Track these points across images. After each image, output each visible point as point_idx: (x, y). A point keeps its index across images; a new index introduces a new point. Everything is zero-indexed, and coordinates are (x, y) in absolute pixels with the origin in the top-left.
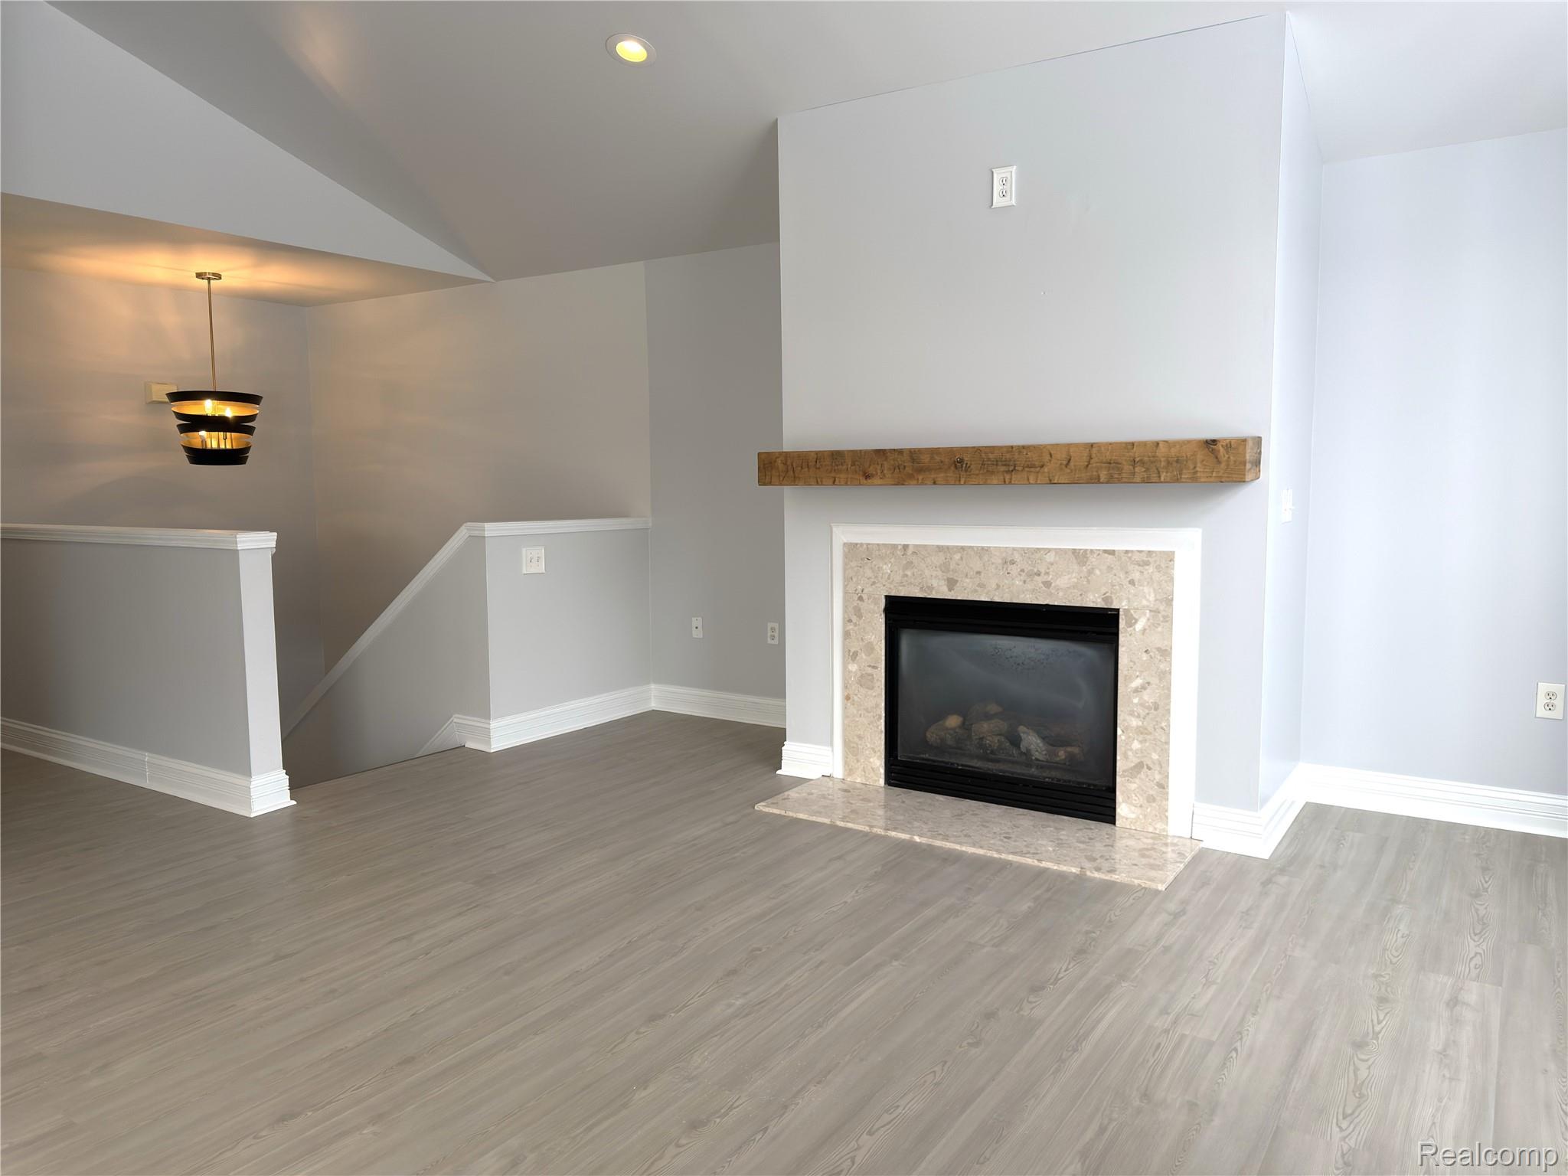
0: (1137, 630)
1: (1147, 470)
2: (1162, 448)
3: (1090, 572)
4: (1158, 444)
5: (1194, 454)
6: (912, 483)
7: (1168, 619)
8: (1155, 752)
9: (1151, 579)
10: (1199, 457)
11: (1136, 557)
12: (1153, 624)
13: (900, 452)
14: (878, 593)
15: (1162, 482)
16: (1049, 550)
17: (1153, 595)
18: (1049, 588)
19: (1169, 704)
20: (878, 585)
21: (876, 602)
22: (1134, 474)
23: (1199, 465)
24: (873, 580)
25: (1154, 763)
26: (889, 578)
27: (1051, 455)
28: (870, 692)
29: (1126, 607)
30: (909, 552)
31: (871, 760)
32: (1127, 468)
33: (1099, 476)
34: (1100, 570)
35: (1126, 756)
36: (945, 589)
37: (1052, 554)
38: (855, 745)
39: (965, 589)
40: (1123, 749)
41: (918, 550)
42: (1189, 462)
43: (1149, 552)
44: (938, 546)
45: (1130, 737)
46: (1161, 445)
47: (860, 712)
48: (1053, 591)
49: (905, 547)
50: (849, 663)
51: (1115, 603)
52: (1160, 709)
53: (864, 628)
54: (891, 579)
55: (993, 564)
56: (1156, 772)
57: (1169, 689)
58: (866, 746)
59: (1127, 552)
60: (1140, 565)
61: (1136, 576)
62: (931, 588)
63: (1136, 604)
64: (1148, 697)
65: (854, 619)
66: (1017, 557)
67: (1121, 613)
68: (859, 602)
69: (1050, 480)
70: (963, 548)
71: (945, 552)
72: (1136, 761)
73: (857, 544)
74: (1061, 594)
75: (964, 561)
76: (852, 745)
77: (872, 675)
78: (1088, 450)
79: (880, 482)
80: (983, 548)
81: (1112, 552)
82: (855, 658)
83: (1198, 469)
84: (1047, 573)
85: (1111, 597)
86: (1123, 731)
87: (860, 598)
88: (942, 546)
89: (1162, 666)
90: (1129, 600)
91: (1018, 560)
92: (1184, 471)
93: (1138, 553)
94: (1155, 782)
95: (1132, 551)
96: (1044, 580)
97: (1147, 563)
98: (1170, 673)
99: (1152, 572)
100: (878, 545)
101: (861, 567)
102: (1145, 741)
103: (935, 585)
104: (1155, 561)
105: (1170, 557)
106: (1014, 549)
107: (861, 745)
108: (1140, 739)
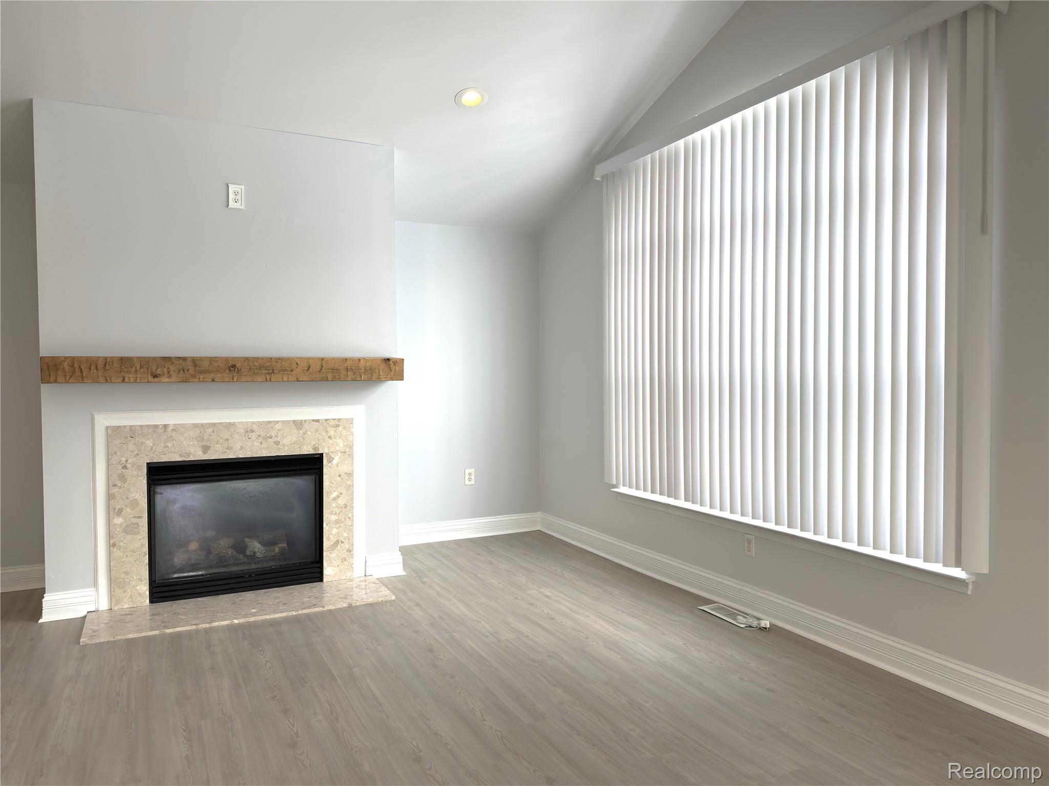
0: (334, 464)
1: (354, 373)
2: (362, 363)
3: (304, 433)
4: (360, 360)
5: (379, 366)
6: (194, 380)
7: (351, 456)
8: (345, 532)
9: (341, 434)
10: (381, 368)
11: (332, 423)
12: (343, 459)
13: (184, 359)
14: (142, 462)
15: (362, 380)
16: (278, 422)
17: (342, 443)
18: (278, 445)
19: (353, 503)
20: (142, 456)
21: (139, 468)
22: (347, 376)
23: (381, 372)
24: (136, 452)
25: (345, 539)
26: (151, 450)
27: (297, 364)
28: (136, 537)
29: (327, 452)
30: (169, 429)
31: (138, 588)
32: (343, 372)
33: (327, 377)
34: (311, 432)
35: (329, 539)
36: (200, 453)
37: (280, 424)
38: (121, 580)
39: (216, 452)
40: (327, 535)
41: (177, 428)
42: (376, 370)
43: (339, 419)
44: (194, 424)
45: (331, 527)
46: (362, 361)
47: (126, 554)
48: (281, 447)
49: (165, 426)
50: (114, 518)
51: (320, 450)
52: (348, 507)
53: (129, 490)
54: (153, 450)
55: (237, 433)
56: (347, 544)
57: (352, 495)
58: (133, 578)
59: (326, 420)
60: (334, 427)
61: (332, 433)
62: (189, 454)
63: (332, 449)
64: (341, 502)
65: (119, 483)
66: (255, 427)
67: (324, 455)
68: (123, 470)
69: (297, 379)
70: (214, 424)
71: (200, 428)
72: (335, 540)
73: (120, 427)
74: (286, 448)
75: (215, 432)
76: (119, 581)
77: (137, 524)
78: (320, 362)
79: (166, 380)
80: (230, 423)
81: (318, 421)
82: (121, 513)
83: (381, 373)
84: (276, 436)
85: (318, 447)
86: (327, 525)
87: (125, 467)
88: (198, 424)
89: (348, 483)
90: (328, 447)
91: (257, 430)
92: (374, 375)
93: (333, 421)
94: (346, 549)
95: (329, 420)
96: (275, 441)
97: (338, 426)
98: (353, 486)
99: (341, 431)
100: (141, 426)
101: (124, 444)
102: (340, 527)
103: (192, 451)
104: (343, 424)
105: (350, 421)
106: (253, 423)
107: (128, 578)
108: (337, 527)
